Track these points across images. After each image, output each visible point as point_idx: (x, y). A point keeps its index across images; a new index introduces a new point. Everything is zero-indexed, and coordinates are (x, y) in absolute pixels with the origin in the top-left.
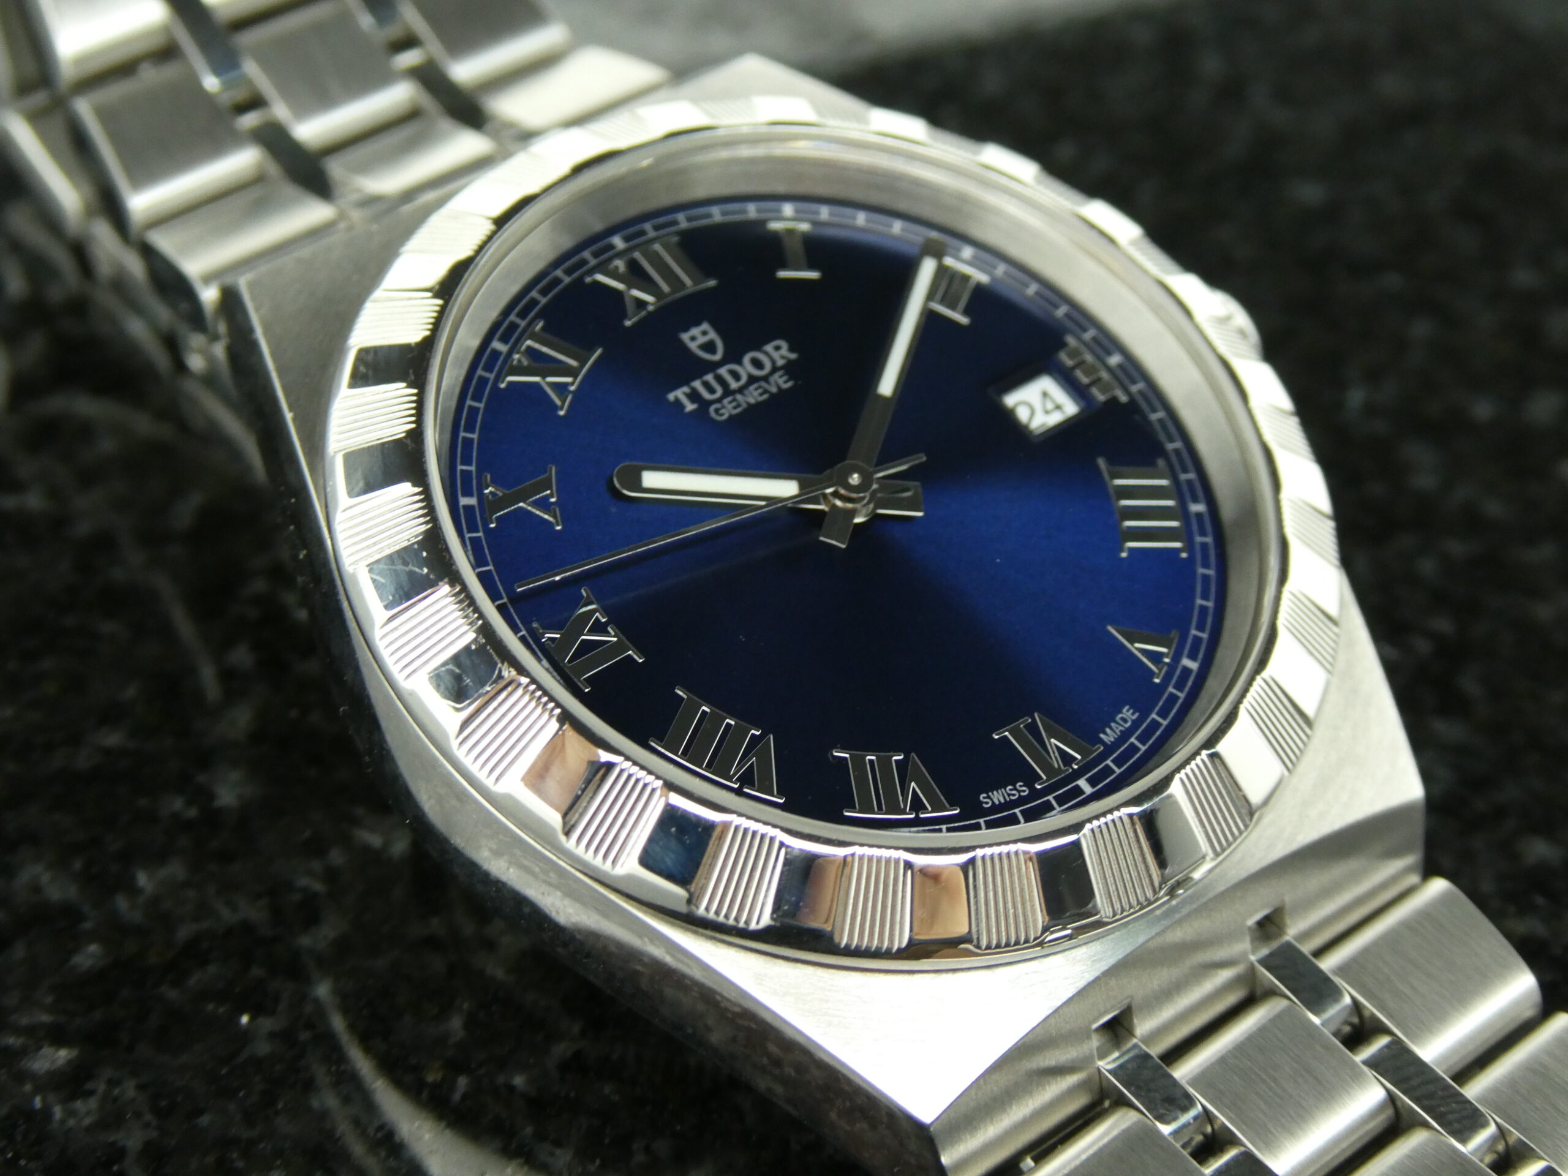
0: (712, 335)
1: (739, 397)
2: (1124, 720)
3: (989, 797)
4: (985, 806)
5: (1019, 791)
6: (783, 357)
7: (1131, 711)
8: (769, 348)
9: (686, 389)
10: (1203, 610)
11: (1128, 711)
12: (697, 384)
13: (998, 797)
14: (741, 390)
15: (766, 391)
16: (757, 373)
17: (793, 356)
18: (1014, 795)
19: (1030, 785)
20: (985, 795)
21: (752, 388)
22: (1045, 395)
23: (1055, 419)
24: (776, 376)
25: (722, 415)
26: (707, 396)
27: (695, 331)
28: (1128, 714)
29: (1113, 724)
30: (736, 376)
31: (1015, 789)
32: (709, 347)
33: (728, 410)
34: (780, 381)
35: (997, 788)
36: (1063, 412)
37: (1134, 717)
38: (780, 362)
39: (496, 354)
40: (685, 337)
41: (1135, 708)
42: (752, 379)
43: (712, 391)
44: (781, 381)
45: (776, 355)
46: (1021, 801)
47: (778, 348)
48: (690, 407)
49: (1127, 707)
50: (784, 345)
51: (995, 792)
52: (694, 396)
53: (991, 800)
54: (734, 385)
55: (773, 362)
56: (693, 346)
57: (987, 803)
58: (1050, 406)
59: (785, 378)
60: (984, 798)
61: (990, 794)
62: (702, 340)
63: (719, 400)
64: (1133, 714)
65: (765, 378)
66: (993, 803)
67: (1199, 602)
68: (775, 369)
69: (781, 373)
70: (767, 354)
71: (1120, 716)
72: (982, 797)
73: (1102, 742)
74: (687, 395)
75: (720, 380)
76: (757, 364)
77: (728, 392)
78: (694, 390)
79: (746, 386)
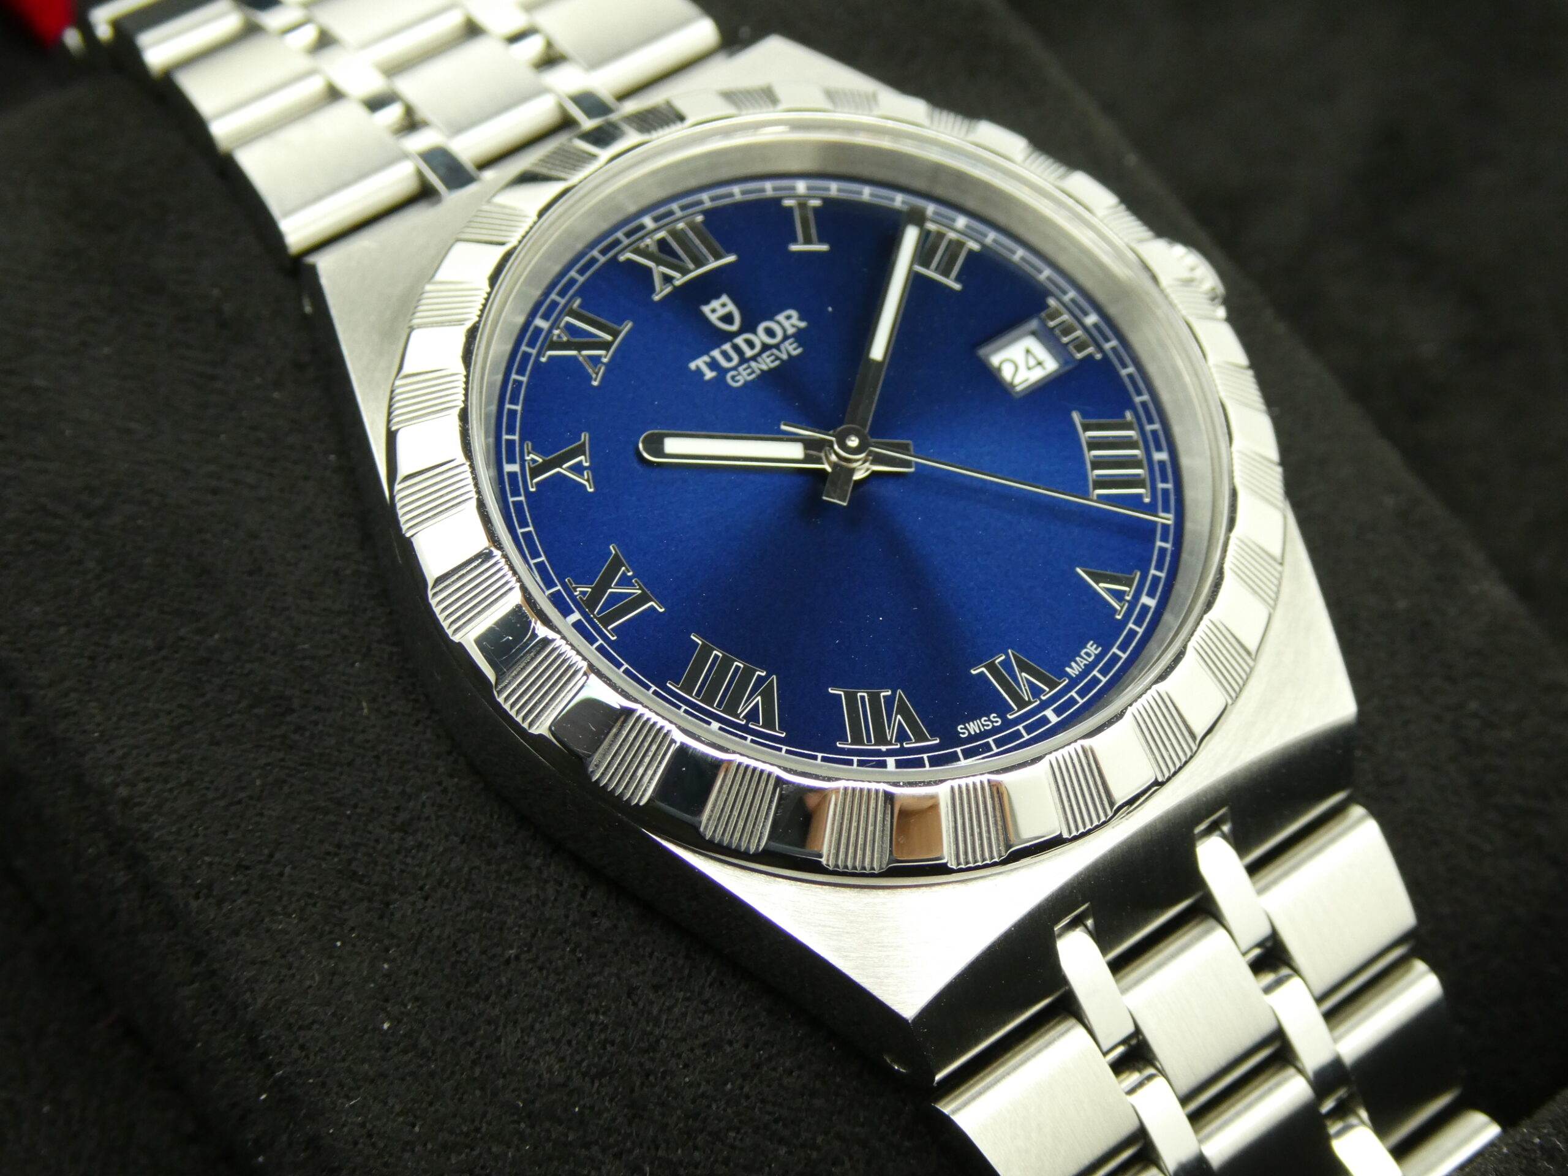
0: (731, 307)
1: (753, 364)
2: (1088, 655)
3: (966, 728)
4: (962, 736)
5: (992, 722)
6: (793, 326)
7: (1095, 646)
8: (781, 317)
9: (706, 358)
10: (1163, 551)
11: (1092, 646)
12: (716, 353)
14: (754, 358)
15: (777, 358)
16: (769, 341)
17: (803, 324)
18: (988, 725)
19: (1002, 716)
20: (962, 726)
21: (764, 355)
22: (1028, 351)
23: (1036, 375)
24: (787, 343)
26: (725, 364)
27: (715, 304)
28: (1092, 649)
29: (1078, 659)
30: (751, 345)
31: (989, 720)
32: (728, 319)
33: (743, 376)
34: (792, 349)
35: (972, 719)
36: (1044, 368)
37: (1097, 652)
38: (791, 331)
39: (538, 331)
40: (706, 309)
41: (1099, 642)
42: (766, 347)
43: (729, 359)
44: (790, 348)
45: (786, 324)
46: (995, 730)
47: (788, 318)
48: (709, 375)
49: (1091, 642)
50: (794, 314)
51: (971, 723)
52: (713, 365)
53: (968, 730)
54: (749, 353)
55: (784, 330)
56: (713, 318)
57: (964, 733)
58: (1032, 362)
59: (795, 345)
60: (961, 729)
61: (967, 725)
62: (722, 312)
63: (735, 368)
64: (1096, 649)
65: (777, 346)
66: (970, 734)
67: (1159, 543)
68: (786, 338)
69: (791, 340)
70: (779, 323)
71: (1085, 650)
72: (959, 728)
73: (1068, 675)
74: (707, 364)
75: (737, 348)
76: (770, 333)
77: (743, 360)
78: (713, 359)
79: (759, 354)
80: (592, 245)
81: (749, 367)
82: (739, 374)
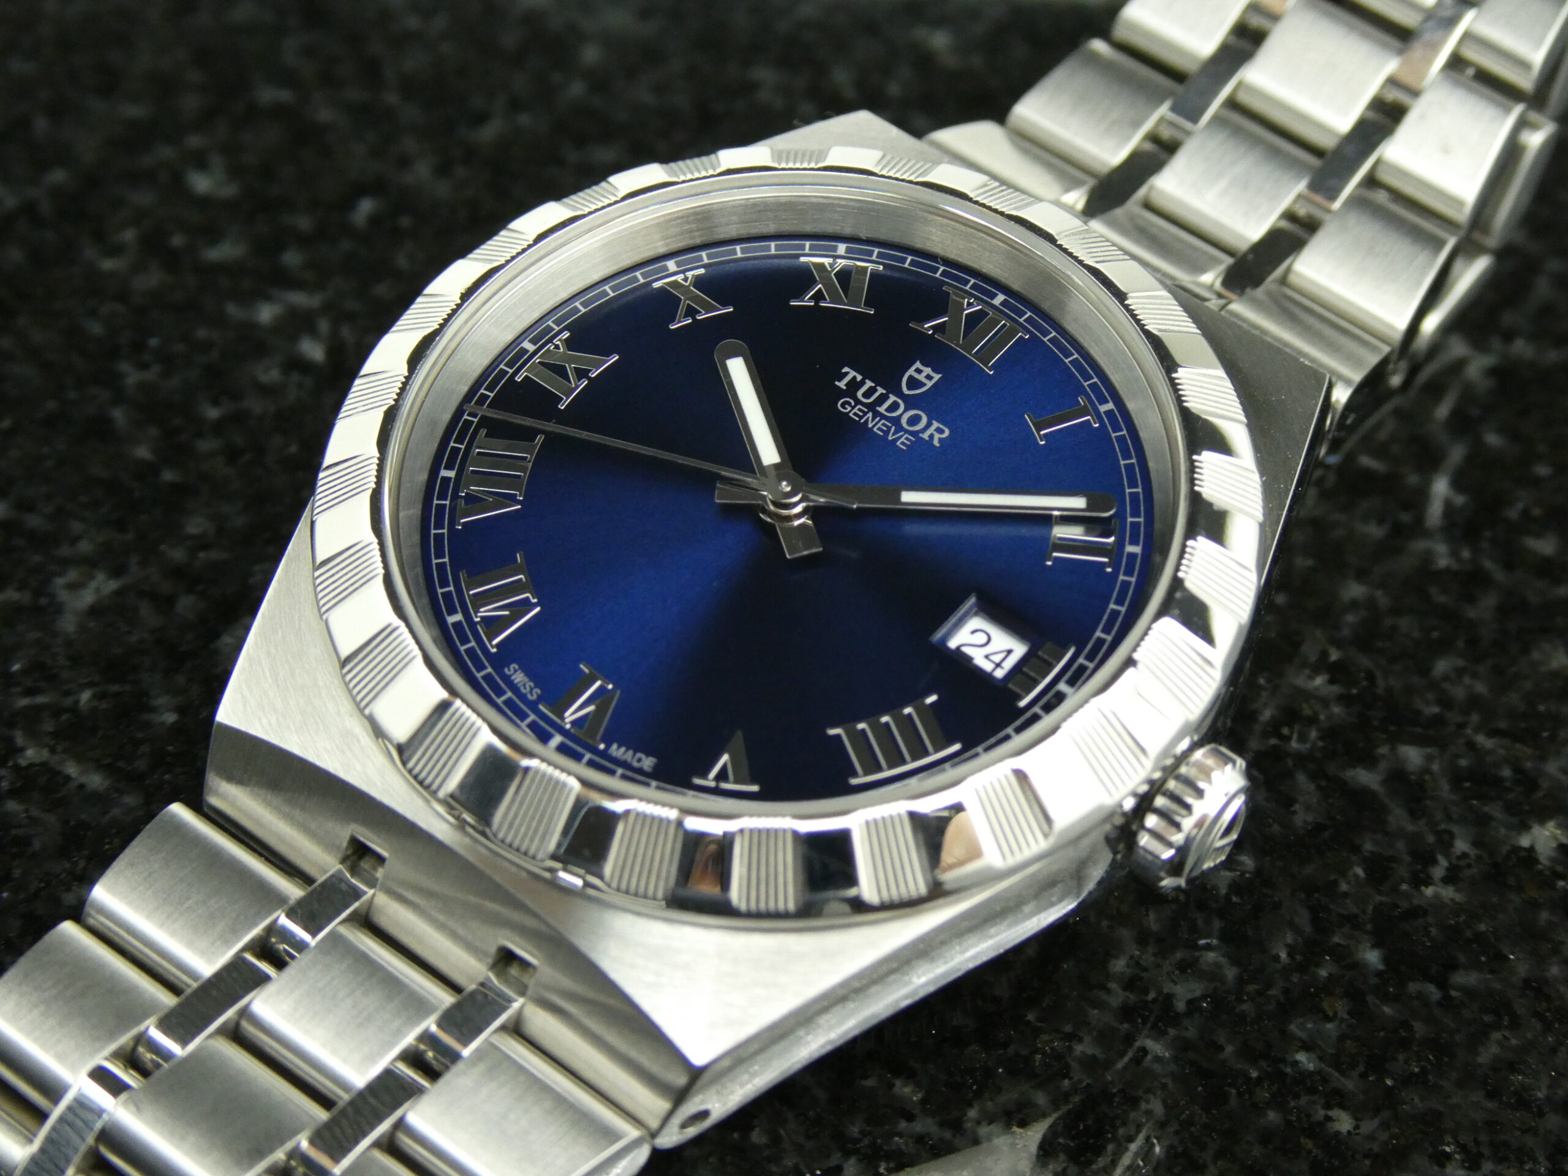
0: (929, 384)
1: (870, 415)
2: (639, 760)
3: (515, 671)
4: (506, 670)
5: (531, 692)
6: (931, 436)
8: (936, 424)
9: (859, 378)
11: (651, 762)
12: (869, 384)
13: (519, 678)
14: (876, 414)
15: (887, 433)
16: (904, 421)
17: (936, 443)
18: (525, 688)
19: (540, 699)
20: (517, 668)
21: (885, 422)
22: (1009, 652)
23: (987, 666)
24: (908, 436)
25: (846, 409)
26: (860, 394)
27: (927, 370)
29: (631, 752)
30: (894, 407)
31: (531, 689)
32: (913, 383)
33: (853, 412)
34: (903, 441)
35: (528, 673)
37: (645, 767)
38: (924, 436)
40: (918, 365)
41: (656, 767)
42: (896, 421)
43: (867, 395)
45: (931, 430)
46: (522, 697)
47: (940, 431)
48: (842, 384)
50: (946, 434)
51: (523, 675)
52: (854, 385)
53: (514, 673)
54: (882, 409)
55: (923, 431)
56: (911, 371)
57: (509, 670)
58: (997, 658)
59: (909, 443)
60: (514, 668)
61: (520, 671)
62: (921, 377)
63: (858, 402)
65: (900, 428)
66: (510, 676)
68: (914, 434)
69: (913, 439)
70: (929, 425)
71: (643, 756)
72: (514, 666)
73: (608, 747)
74: (854, 378)
75: (882, 399)
76: (915, 420)
77: (872, 407)
78: (862, 383)
79: (883, 417)
80: (947, 262)
81: (865, 413)
82: (853, 408)
